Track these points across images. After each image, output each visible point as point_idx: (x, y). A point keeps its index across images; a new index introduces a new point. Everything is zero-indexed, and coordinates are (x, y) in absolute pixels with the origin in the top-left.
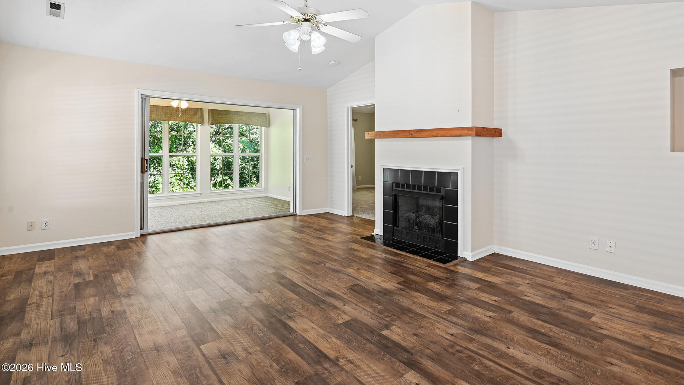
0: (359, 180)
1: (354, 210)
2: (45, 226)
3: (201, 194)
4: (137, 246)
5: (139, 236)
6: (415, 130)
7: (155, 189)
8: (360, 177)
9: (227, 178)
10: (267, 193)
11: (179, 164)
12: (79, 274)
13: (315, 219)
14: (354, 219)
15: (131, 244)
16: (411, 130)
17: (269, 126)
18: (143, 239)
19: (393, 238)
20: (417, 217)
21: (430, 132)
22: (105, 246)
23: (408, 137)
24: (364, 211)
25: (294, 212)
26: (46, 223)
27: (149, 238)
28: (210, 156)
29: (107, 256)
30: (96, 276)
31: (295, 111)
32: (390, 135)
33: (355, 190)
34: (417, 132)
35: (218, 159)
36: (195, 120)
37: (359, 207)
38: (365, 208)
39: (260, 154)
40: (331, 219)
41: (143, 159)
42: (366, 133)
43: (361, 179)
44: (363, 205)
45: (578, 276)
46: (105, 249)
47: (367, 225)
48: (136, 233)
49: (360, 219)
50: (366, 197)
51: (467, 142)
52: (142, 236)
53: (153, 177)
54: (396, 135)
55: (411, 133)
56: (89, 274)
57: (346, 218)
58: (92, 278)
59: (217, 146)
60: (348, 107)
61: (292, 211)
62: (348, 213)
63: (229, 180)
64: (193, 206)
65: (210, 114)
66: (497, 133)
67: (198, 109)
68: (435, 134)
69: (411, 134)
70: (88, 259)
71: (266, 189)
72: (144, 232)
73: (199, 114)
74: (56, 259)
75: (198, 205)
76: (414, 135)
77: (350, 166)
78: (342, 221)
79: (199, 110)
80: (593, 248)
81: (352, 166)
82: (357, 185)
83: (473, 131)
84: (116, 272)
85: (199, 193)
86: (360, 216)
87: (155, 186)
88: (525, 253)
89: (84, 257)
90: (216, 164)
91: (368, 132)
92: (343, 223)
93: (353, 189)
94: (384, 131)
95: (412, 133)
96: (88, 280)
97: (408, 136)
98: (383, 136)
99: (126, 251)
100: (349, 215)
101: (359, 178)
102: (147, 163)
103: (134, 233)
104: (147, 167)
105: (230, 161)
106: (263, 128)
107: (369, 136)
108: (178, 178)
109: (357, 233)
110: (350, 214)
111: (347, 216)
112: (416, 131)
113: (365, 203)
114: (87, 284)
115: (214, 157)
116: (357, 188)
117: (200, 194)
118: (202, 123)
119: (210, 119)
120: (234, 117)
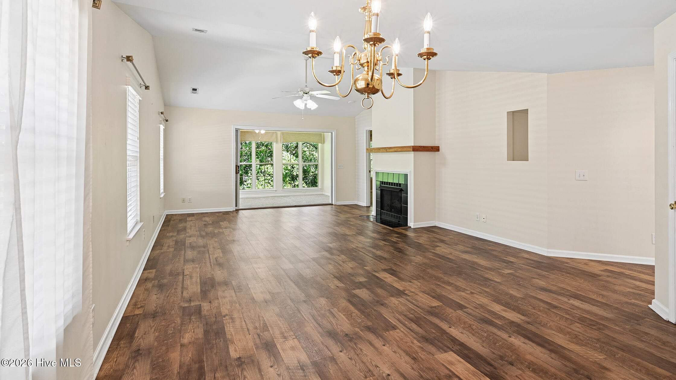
2: (190, 201)
3: (276, 190)
4: (233, 213)
5: (235, 210)
10: (323, 192)
11: (267, 171)
12: (206, 221)
15: (230, 213)
17: (324, 143)
18: (236, 211)
19: (381, 217)
21: (394, 149)
22: (217, 213)
23: (385, 152)
25: (332, 203)
26: (190, 199)
27: (240, 211)
28: (282, 164)
29: (218, 216)
30: (213, 222)
31: (332, 133)
32: (377, 150)
34: (389, 148)
35: (295, 167)
36: (272, 140)
39: (318, 163)
41: (236, 166)
45: (466, 236)
46: (217, 214)
48: (233, 208)
51: (412, 154)
52: (236, 210)
53: (250, 180)
54: (379, 150)
56: (210, 221)
58: (211, 223)
59: (295, 158)
60: (367, 130)
61: (330, 203)
62: (367, 204)
64: (270, 198)
65: (282, 136)
66: (436, 149)
68: (396, 150)
69: (386, 150)
70: (209, 217)
71: (322, 189)
72: (237, 208)
73: (275, 135)
74: (195, 216)
75: (273, 198)
79: (275, 133)
80: (477, 220)
83: (411, 148)
84: (221, 221)
88: (458, 227)
89: (207, 216)
90: (294, 171)
96: (209, 223)
98: (374, 151)
99: (227, 215)
100: (368, 206)
102: (239, 168)
103: (232, 208)
104: (239, 170)
106: (320, 144)
107: (368, 151)
108: (267, 181)
111: (366, 207)
114: (209, 224)
115: (292, 166)
118: (277, 142)
119: (282, 139)
120: (298, 137)
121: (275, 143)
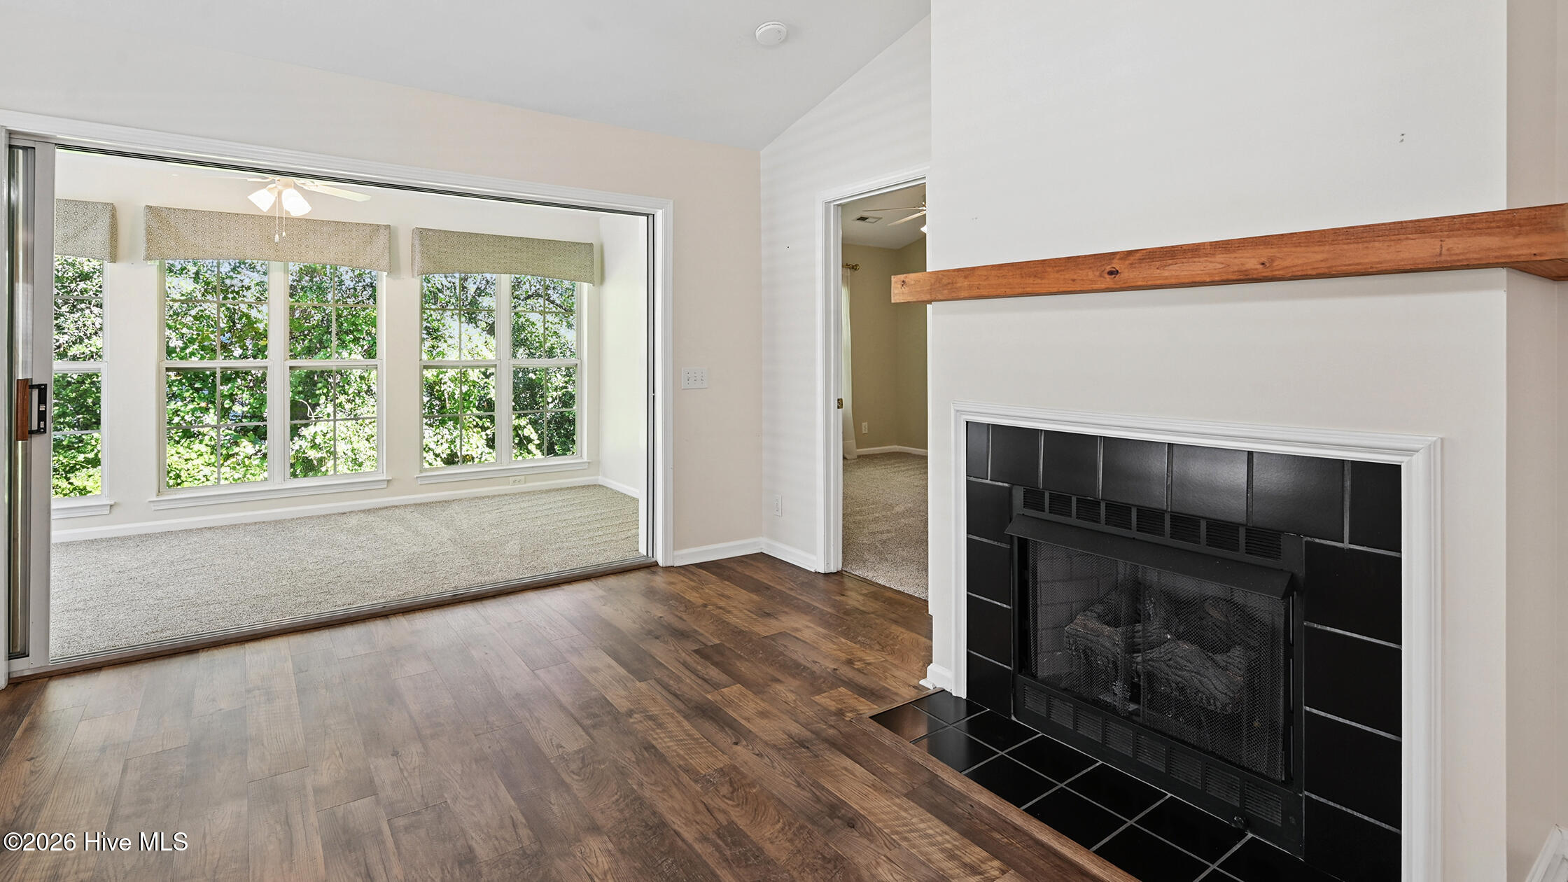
0: (864, 432)
1: (849, 546)
3: (388, 481)
6: (1130, 253)
7: (325, 455)
8: (865, 424)
9: (523, 422)
10: (598, 476)
13: (714, 586)
14: (852, 590)
16: (1112, 255)
17: (603, 280)
19: (1013, 718)
20: (1132, 648)
21: (1220, 258)
23: (1095, 286)
24: (881, 553)
25: (650, 554)
31: (651, 218)
32: (1004, 281)
33: (852, 462)
34: (1141, 260)
36: (368, 261)
37: (866, 531)
38: (885, 536)
39: (578, 362)
40: (768, 588)
42: (894, 279)
43: (868, 430)
44: (876, 520)
47: (896, 622)
49: (873, 589)
50: (883, 490)
54: (1031, 280)
55: (1108, 268)
57: (821, 583)
60: (828, 204)
61: (642, 551)
62: (828, 560)
63: (529, 427)
65: (417, 242)
67: (378, 226)
69: (1111, 273)
71: (595, 464)
73: (382, 239)
76: (1127, 274)
77: (834, 404)
78: (808, 600)
79: (382, 231)
81: (840, 402)
82: (858, 448)
85: (384, 478)
86: (870, 575)
87: (327, 445)
91: (902, 277)
92: (806, 609)
93: (844, 458)
94: (974, 269)
95: (1116, 265)
97: (1093, 281)
98: (970, 287)
100: (833, 569)
101: (864, 428)
105: (531, 379)
106: (585, 286)
107: (906, 290)
109: (861, 679)
110: (835, 566)
111: (825, 574)
112: (1138, 255)
113: (884, 513)
116: (859, 457)
117: (386, 482)
118: (393, 269)
119: (418, 257)
120: (494, 251)
121: (385, 273)
